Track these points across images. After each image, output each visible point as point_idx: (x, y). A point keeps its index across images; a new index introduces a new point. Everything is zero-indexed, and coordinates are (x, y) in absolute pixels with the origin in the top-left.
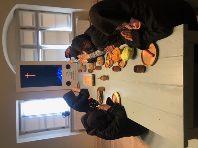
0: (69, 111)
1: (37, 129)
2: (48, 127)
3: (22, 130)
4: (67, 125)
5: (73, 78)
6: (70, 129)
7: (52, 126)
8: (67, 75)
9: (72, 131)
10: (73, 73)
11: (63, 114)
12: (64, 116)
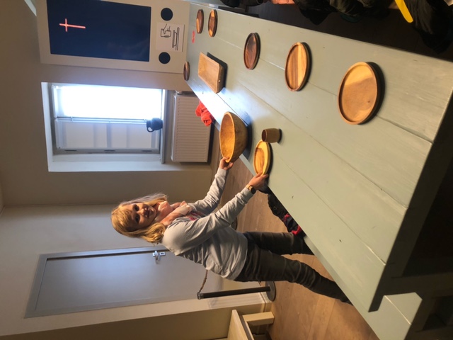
0: (163, 119)
1: (91, 146)
2: (115, 146)
3: (60, 145)
4: (156, 147)
5: (175, 45)
6: (160, 156)
7: (123, 146)
8: (163, 35)
9: (165, 162)
10: (176, 33)
11: (149, 124)
12: (150, 129)
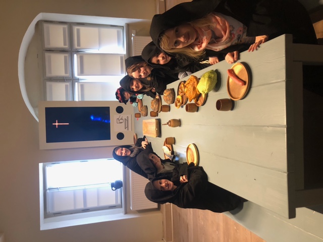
0: (122, 180)
1: (72, 208)
2: (89, 206)
3: (49, 210)
4: (119, 202)
5: (127, 127)
6: (123, 209)
7: (95, 205)
8: (118, 122)
9: (126, 213)
10: (126, 120)
11: (113, 185)
12: (114, 189)
